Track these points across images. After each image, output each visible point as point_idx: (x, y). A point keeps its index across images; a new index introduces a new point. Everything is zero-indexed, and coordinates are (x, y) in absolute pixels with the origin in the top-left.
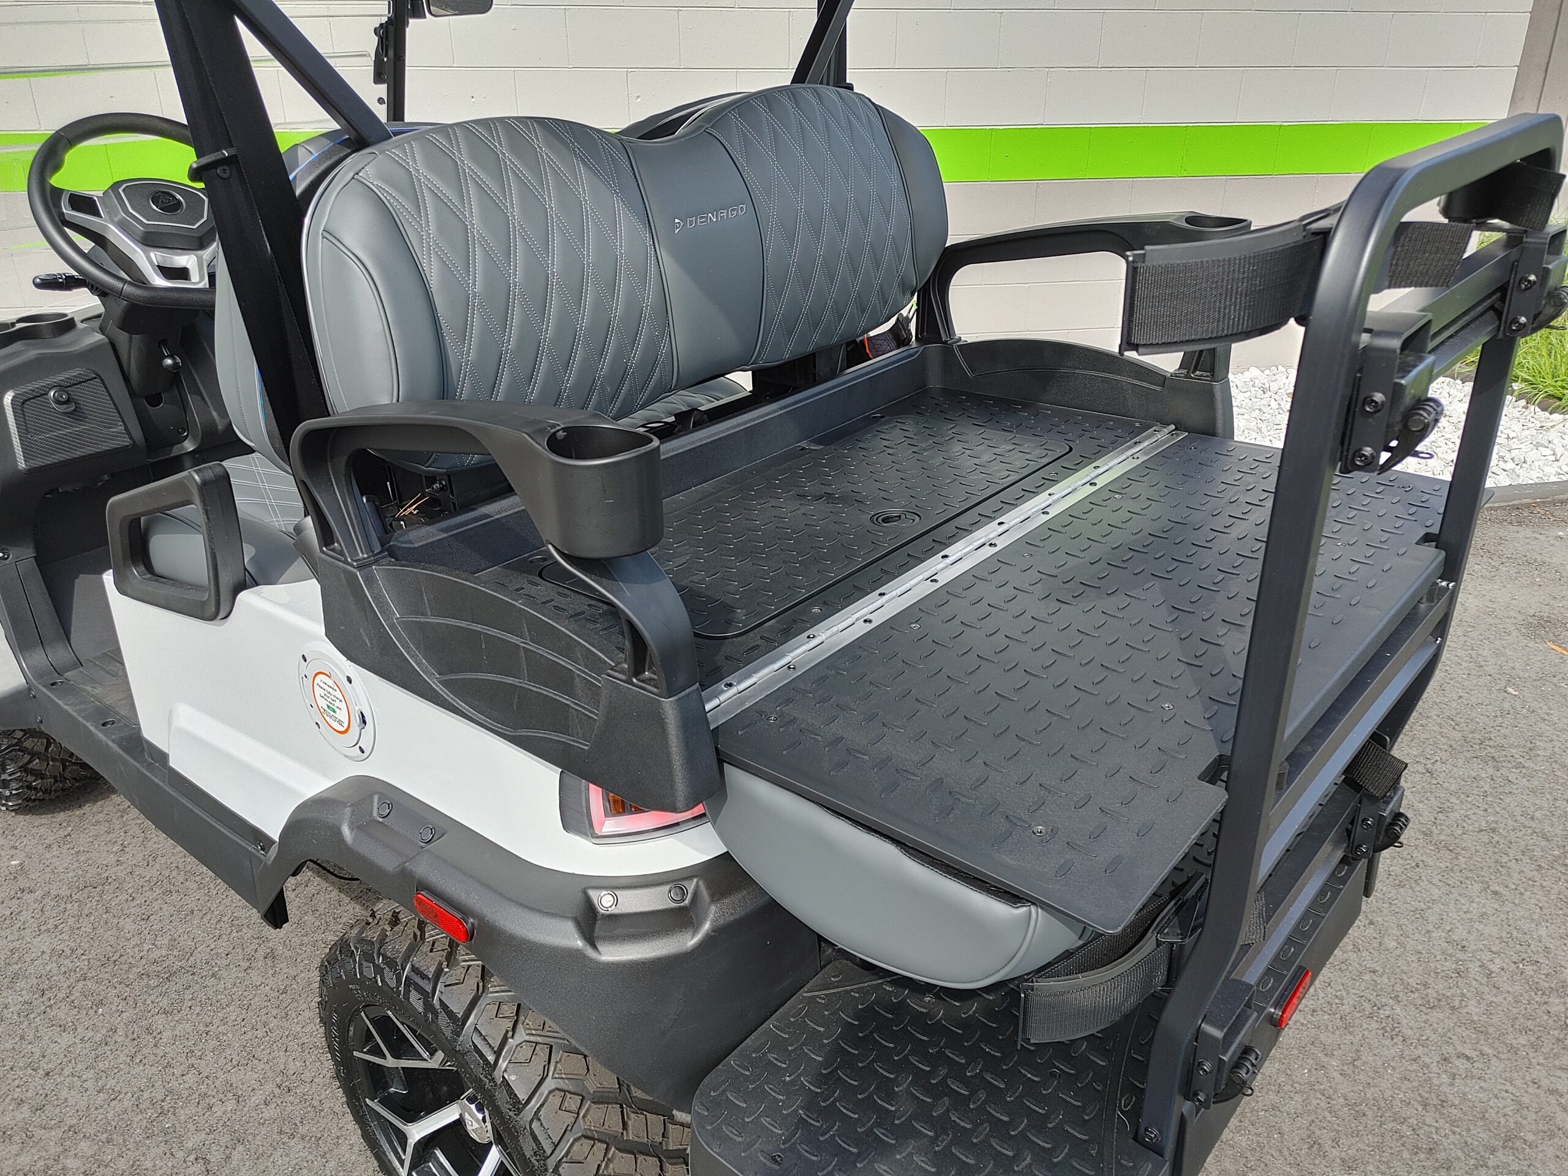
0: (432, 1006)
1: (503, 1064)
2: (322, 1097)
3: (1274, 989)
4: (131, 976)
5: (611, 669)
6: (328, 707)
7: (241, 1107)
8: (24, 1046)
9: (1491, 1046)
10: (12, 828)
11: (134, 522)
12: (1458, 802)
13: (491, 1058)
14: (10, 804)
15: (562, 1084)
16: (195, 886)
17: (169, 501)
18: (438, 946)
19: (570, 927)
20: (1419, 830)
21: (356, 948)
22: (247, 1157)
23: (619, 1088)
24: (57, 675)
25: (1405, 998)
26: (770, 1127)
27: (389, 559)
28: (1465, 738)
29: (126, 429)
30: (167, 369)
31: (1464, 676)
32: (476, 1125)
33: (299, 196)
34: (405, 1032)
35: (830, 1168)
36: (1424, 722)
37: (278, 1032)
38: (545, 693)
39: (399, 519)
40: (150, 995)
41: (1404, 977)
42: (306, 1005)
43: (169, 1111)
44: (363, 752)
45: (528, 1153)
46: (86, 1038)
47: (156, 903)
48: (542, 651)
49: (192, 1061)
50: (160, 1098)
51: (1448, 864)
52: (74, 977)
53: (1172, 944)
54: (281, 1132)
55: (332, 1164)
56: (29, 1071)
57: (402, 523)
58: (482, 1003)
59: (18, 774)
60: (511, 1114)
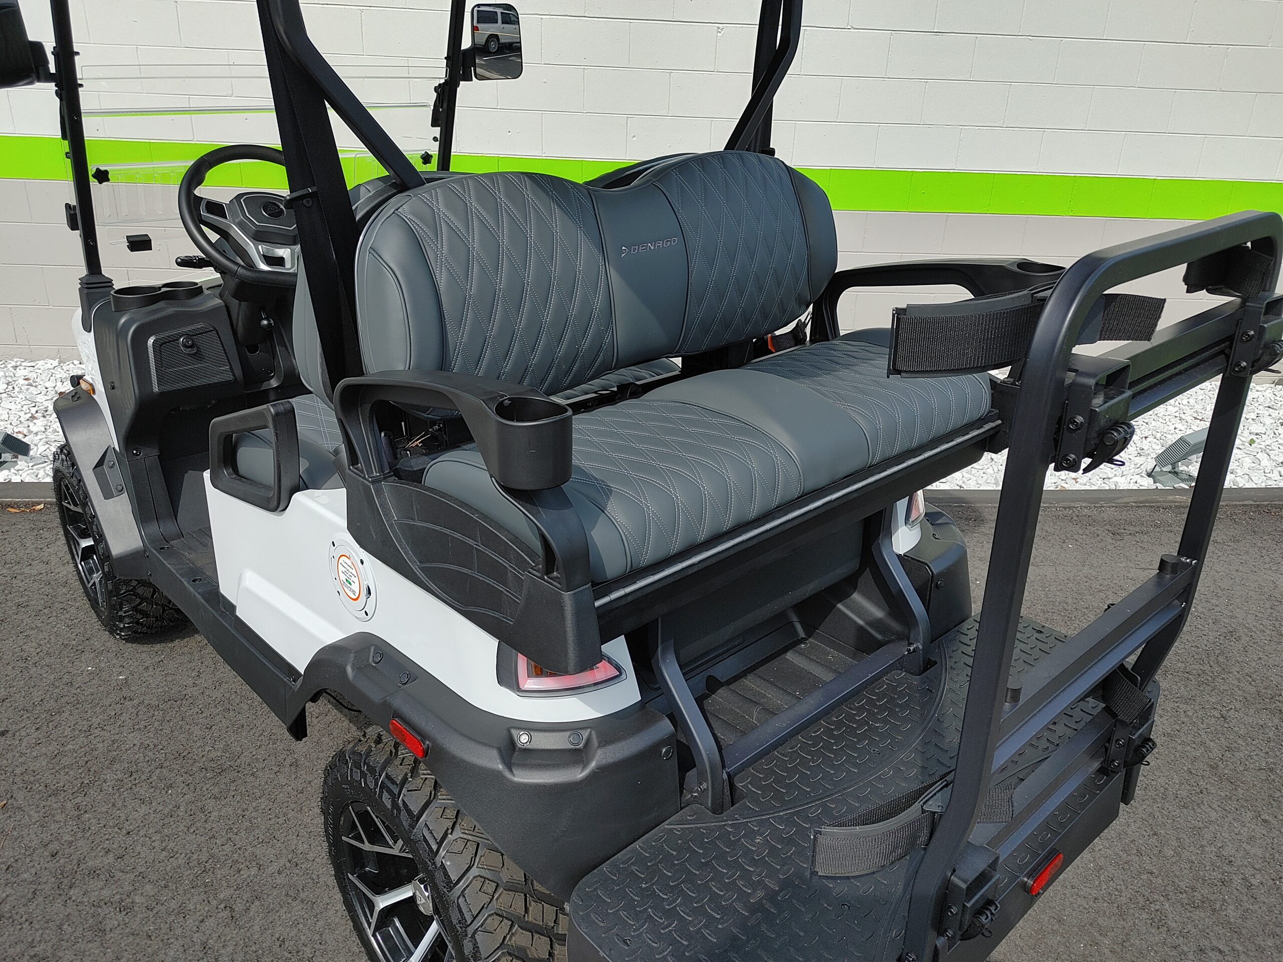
0: (398, 804)
1: (442, 853)
2: (319, 873)
3: (1029, 863)
4: (194, 769)
5: (531, 568)
6: (347, 580)
7: (261, 873)
8: (114, 811)
9: (1242, 944)
10: (122, 652)
11: (228, 437)
12: (1244, 744)
13: (434, 847)
14: (123, 634)
15: (484, 873)
16: (246, 707)
17: (252, 425)
18: (406, 762)
19: (495, 753)
20: (1207, 764)
21: (350, 758)
22: (261, 910)
23: (525, 881)
24: (165, 542)
25: (1174, 897)
26: (625, 918)
27: (394, 478)
28: (1259, 692)
29: (231, 368)
30: (263, 327)
31: (1266, 642)
32: (423, 901)
33: (358, 221)
34: (378, 823)
35: (665, 953)
36: (1225, 676)
37: (293, 821)
38: (488, 582)
39: (406, 450)
40: (206, 784)
41: (1176, 880)
42: (315, 804)
43: (209, 870)
44: (367, 615)
45: (455, 922)
46: (158, 811)
47: (218, 717)
48: (488, 552)
49: (230, 835)
50: (204, 860)
51: (1228, 794)
52: (154, 765)
53: (934, 813)
54: (287, 895)
55: (320, 923)
56: (116, 829)
57: (408, 452)
58: (432, 806)
59: (131, 612)
60: (445, 890)
